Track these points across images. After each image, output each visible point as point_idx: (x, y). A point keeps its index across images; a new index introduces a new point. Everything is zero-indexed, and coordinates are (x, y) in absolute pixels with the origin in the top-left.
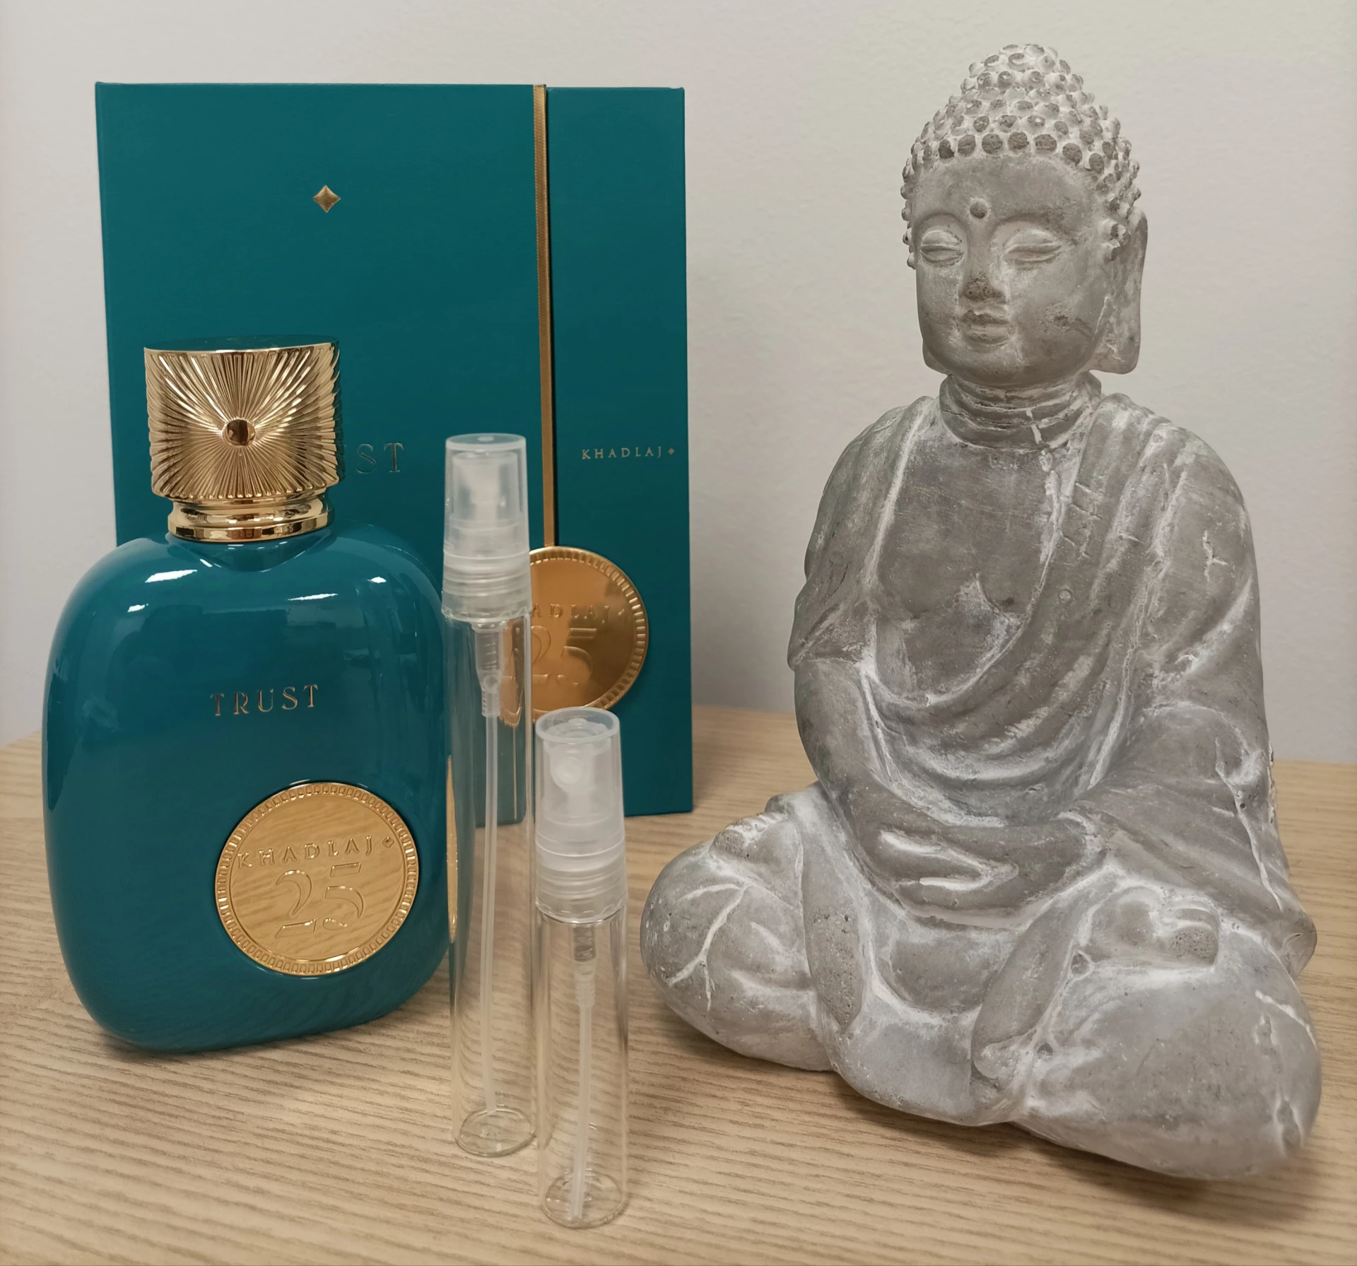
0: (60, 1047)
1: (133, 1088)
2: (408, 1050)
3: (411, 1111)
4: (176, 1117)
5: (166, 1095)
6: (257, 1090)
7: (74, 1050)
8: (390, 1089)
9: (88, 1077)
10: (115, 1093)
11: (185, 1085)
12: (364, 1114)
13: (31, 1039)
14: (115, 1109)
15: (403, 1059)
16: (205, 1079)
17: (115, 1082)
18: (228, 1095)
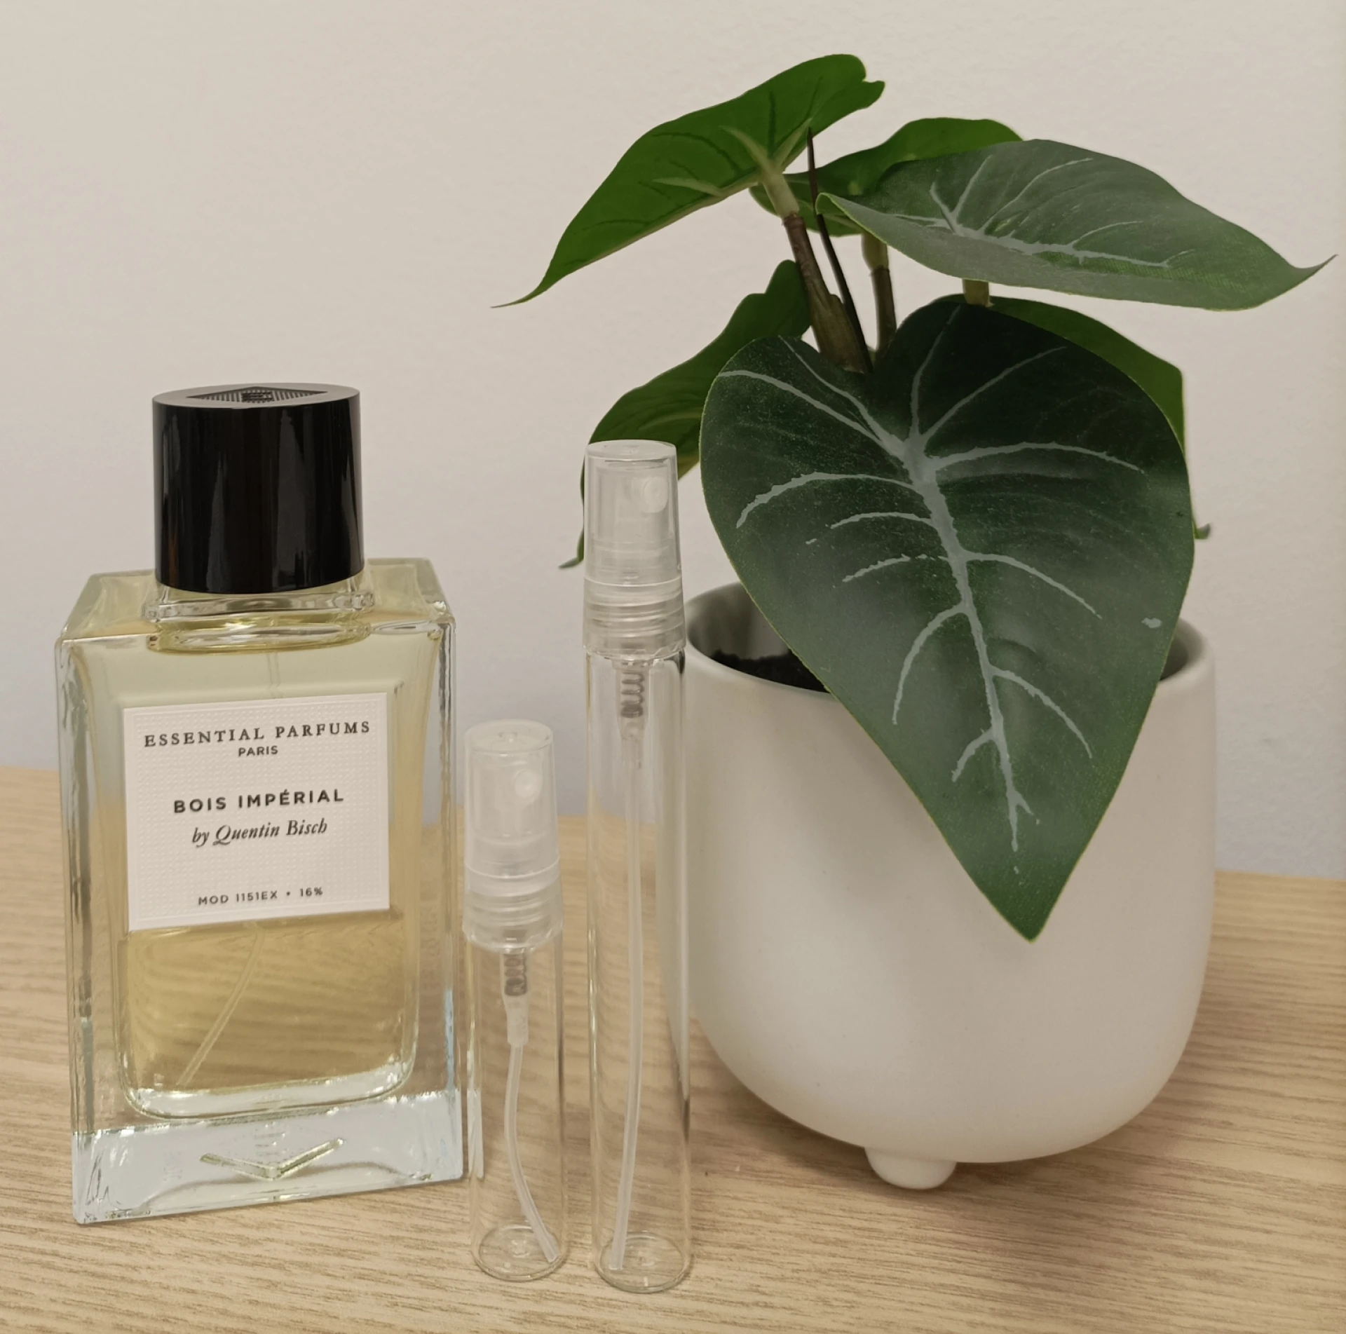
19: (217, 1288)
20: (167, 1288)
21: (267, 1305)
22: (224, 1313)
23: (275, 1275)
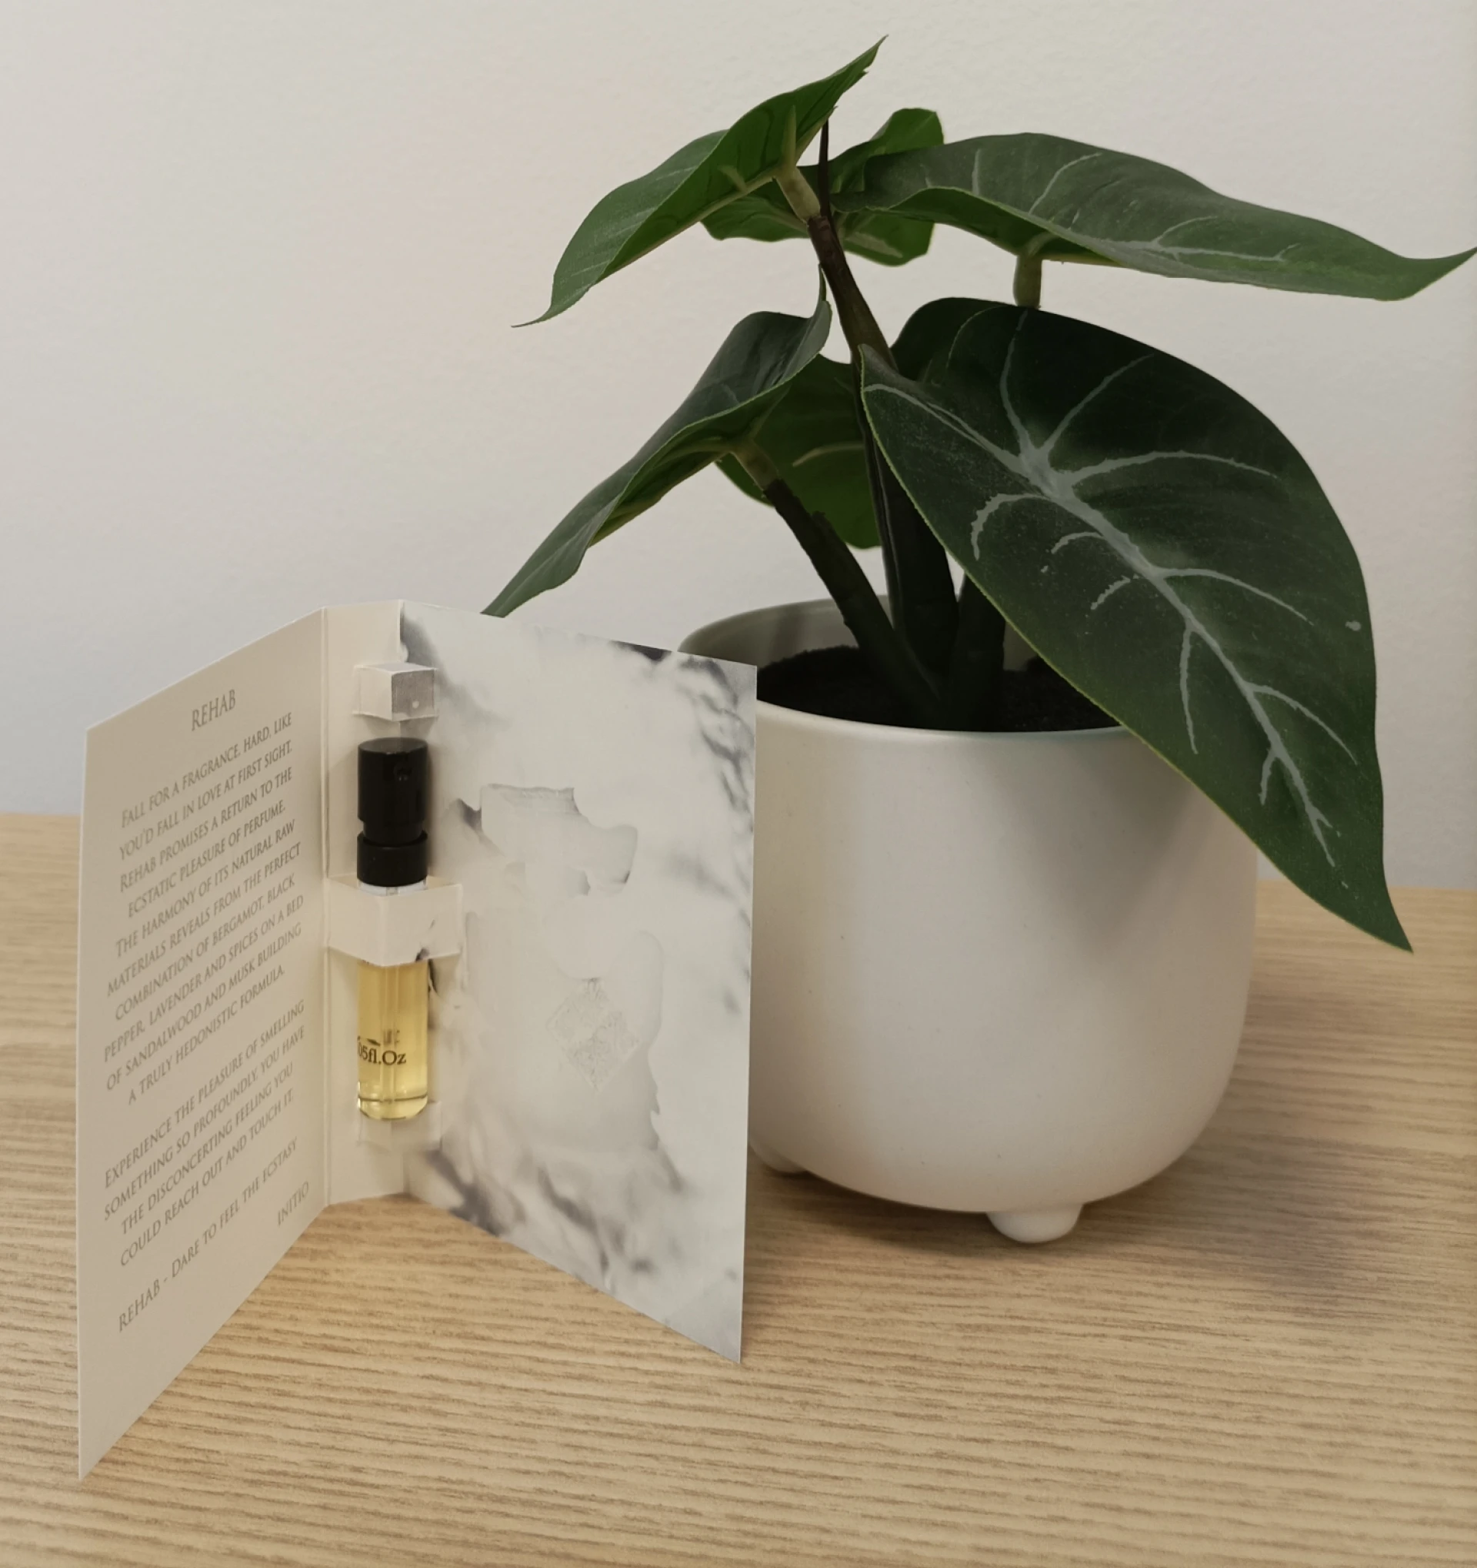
19: (413, 1285)
20: (363, 1287)
21: (468, 1297)
22: (427, 1305)
23: (468, 1272)
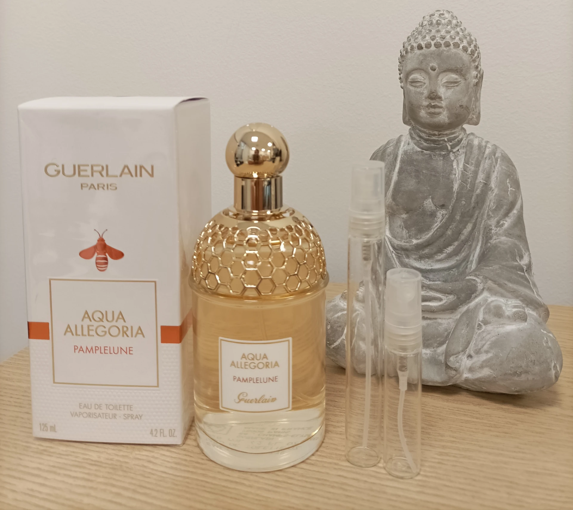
0: (168, 462)
1: (212, 484)
2: (336, 464)
3: (350, 497)
4: (239, 500)
5: (229, 488)
6: (271, 485)
7: (176, 463)
8: (335, 485)
9: (188, 478)
10: (204, 487)
11: (236, 483)
12: (329, 499)
13: (153, 457)
14: (207, 495)
15: (335, 469)
16: (245, 479)
17: (202, 481)
18: (259, 488)
